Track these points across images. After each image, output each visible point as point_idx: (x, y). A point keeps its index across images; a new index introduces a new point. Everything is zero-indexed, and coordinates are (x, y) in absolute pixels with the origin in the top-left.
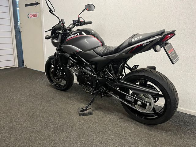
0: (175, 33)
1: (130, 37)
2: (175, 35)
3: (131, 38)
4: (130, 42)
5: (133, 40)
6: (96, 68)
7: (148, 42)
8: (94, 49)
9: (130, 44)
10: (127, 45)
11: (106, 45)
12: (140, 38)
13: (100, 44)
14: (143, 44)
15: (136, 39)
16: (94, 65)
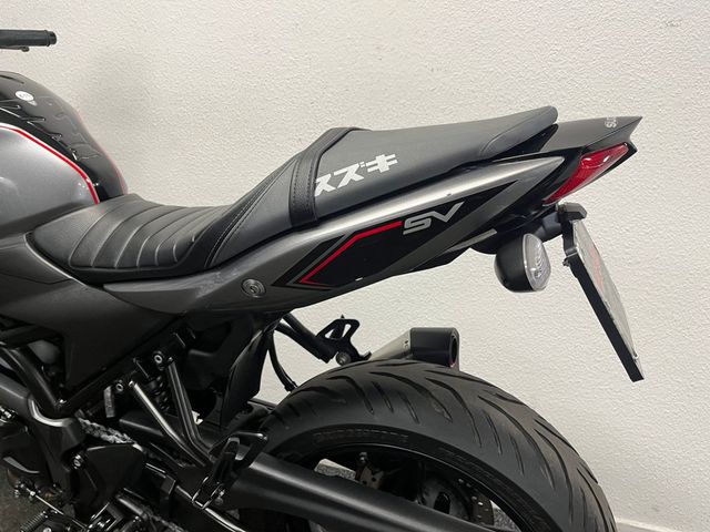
0: (635, 138)
1: (301, 157)
2: (632, 151)
3: (306, 168)
4: (302, 193)
5: (324, 186)
6: (60, 360)
7: (443, 207)
8: (30, 225)
9: (304, 216)
10: (277, 222)
11: (135, 197)
12: (383, 164)
13: (83, 187)
14: (408, 223)
15: (351, 175)
16: (48, 340)
